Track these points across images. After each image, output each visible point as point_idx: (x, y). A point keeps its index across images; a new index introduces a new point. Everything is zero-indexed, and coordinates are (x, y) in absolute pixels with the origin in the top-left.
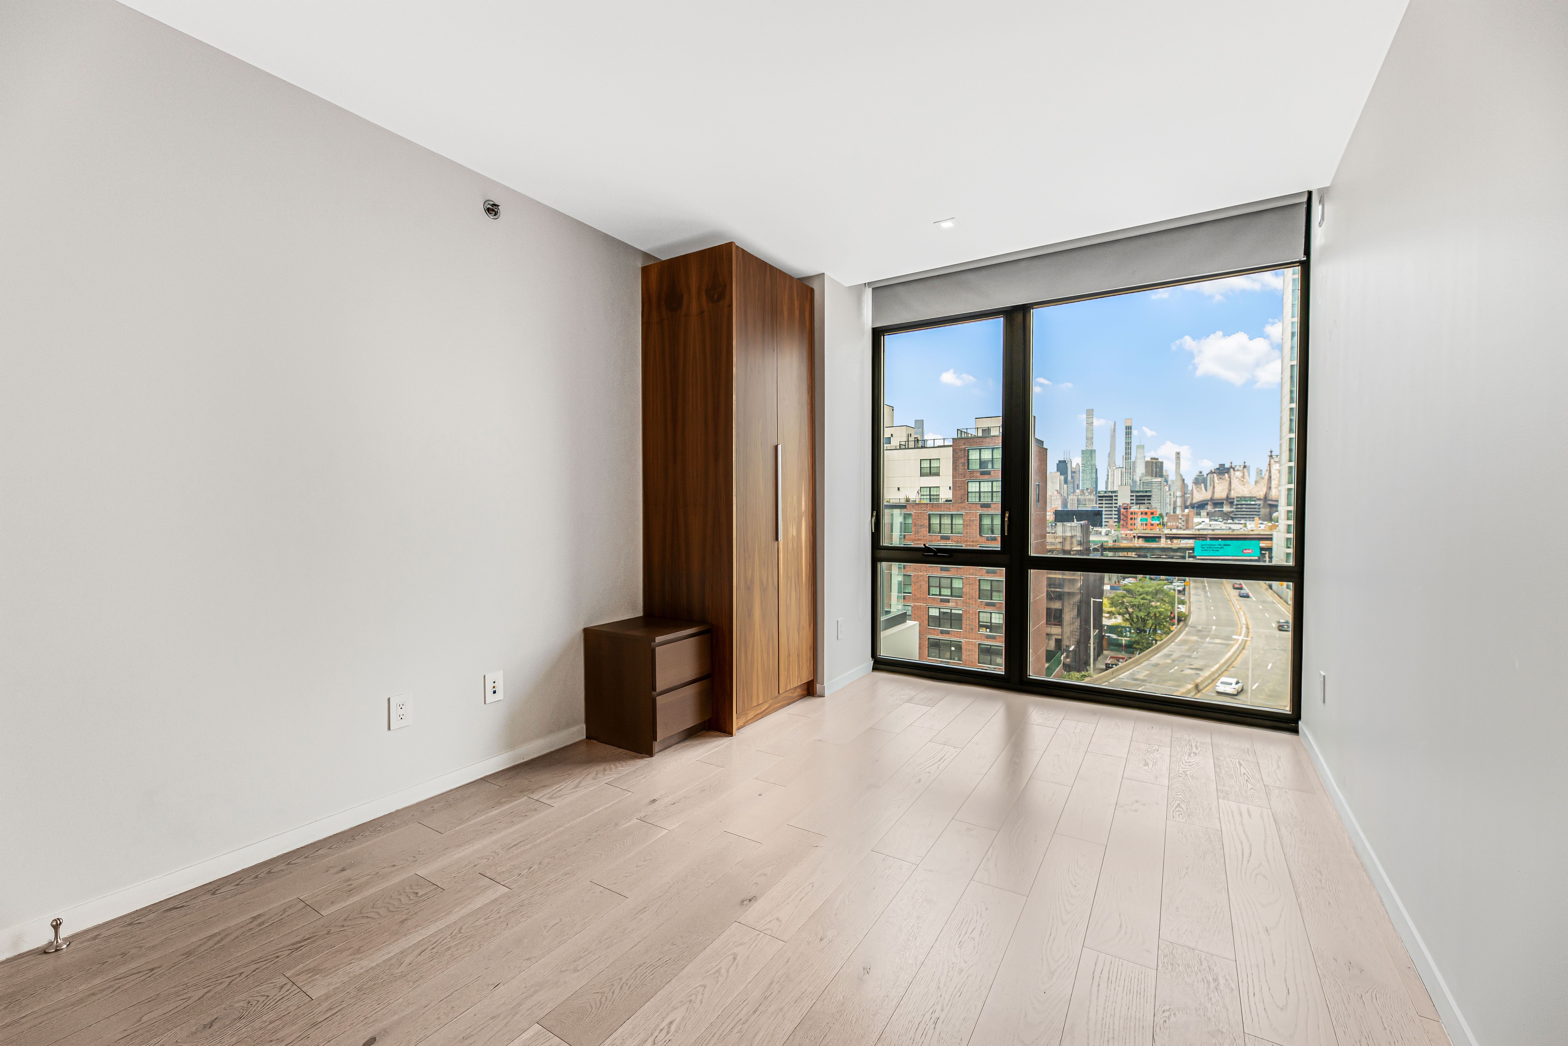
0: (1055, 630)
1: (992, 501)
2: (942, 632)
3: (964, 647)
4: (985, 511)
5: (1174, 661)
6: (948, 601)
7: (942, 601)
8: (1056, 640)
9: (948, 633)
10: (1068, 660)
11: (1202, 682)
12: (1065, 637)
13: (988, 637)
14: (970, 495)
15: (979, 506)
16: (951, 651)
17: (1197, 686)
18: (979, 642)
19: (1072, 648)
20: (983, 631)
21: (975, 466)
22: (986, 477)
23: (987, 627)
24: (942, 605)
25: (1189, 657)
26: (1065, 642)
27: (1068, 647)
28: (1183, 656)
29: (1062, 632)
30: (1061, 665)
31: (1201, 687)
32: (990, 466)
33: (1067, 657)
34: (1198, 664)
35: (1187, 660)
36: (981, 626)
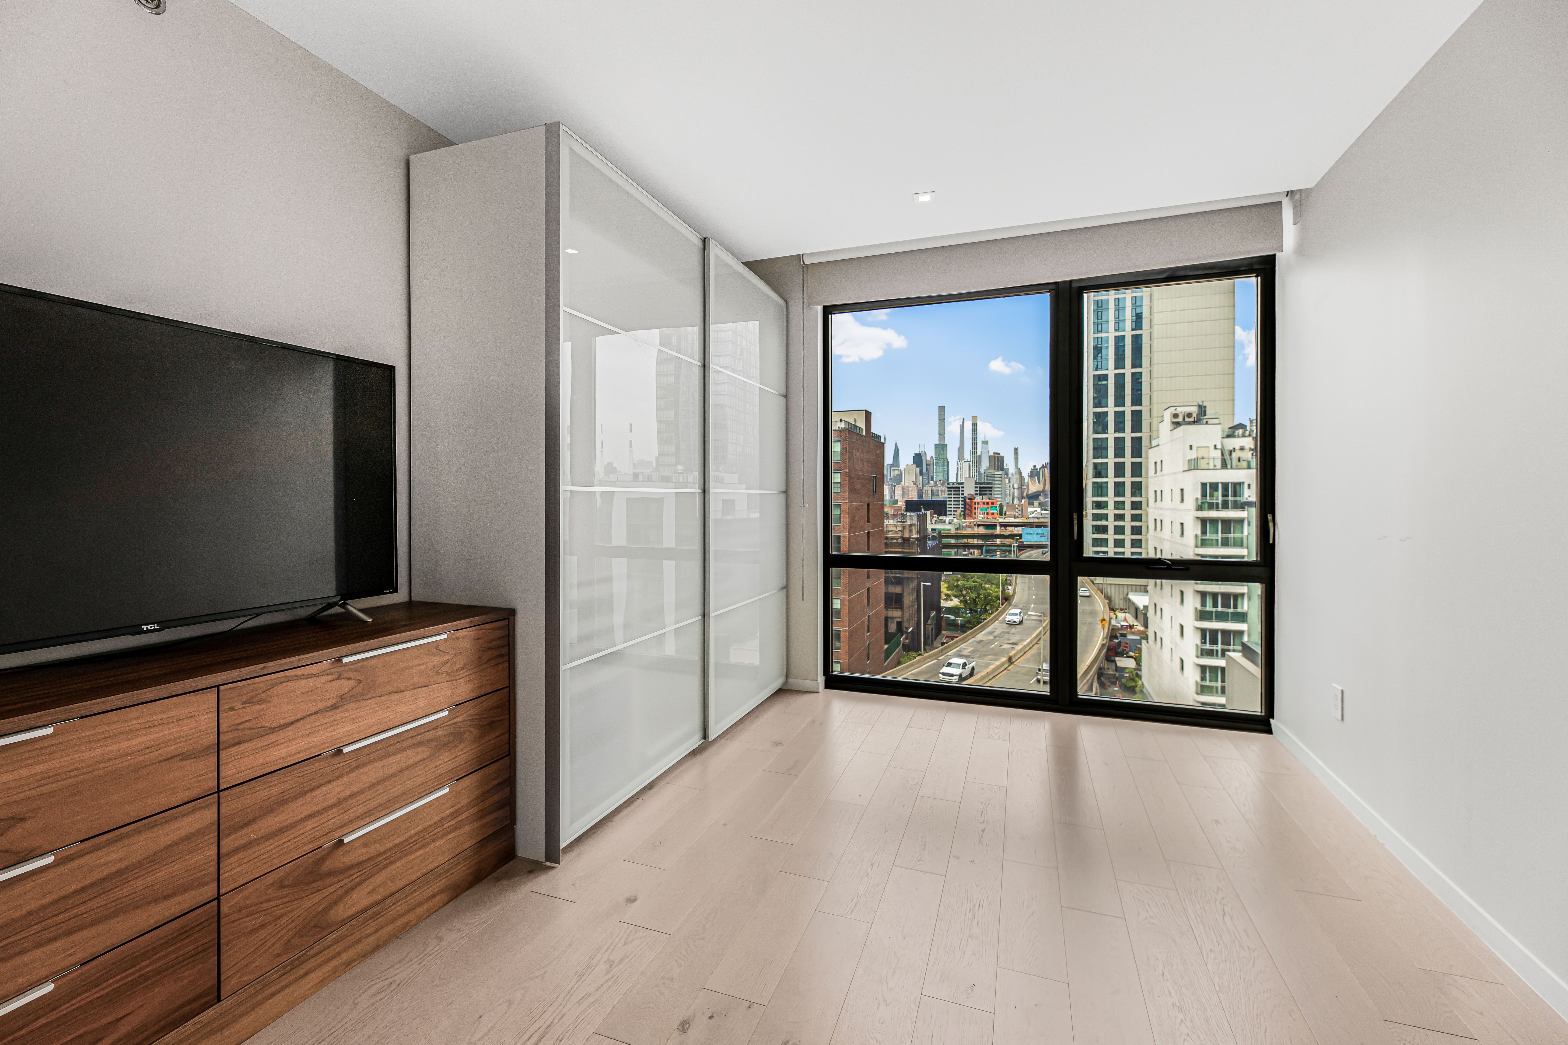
0: (896, 613)
5: (995, 637)
8: (896, 622)
10: (907, 641)
11: (1015, 655)
12: (905, 619)
17: (1010, 659)
19: (910, 630)
25: (1008, 633)
26: (905, 625)
27: (908, 628)
28: (1003, 632)
29: (903, 614)
30: (901, 646)
31: (1014, 660)
33: (906, 638)
34: (1014, 639)
35: (1006, 636)
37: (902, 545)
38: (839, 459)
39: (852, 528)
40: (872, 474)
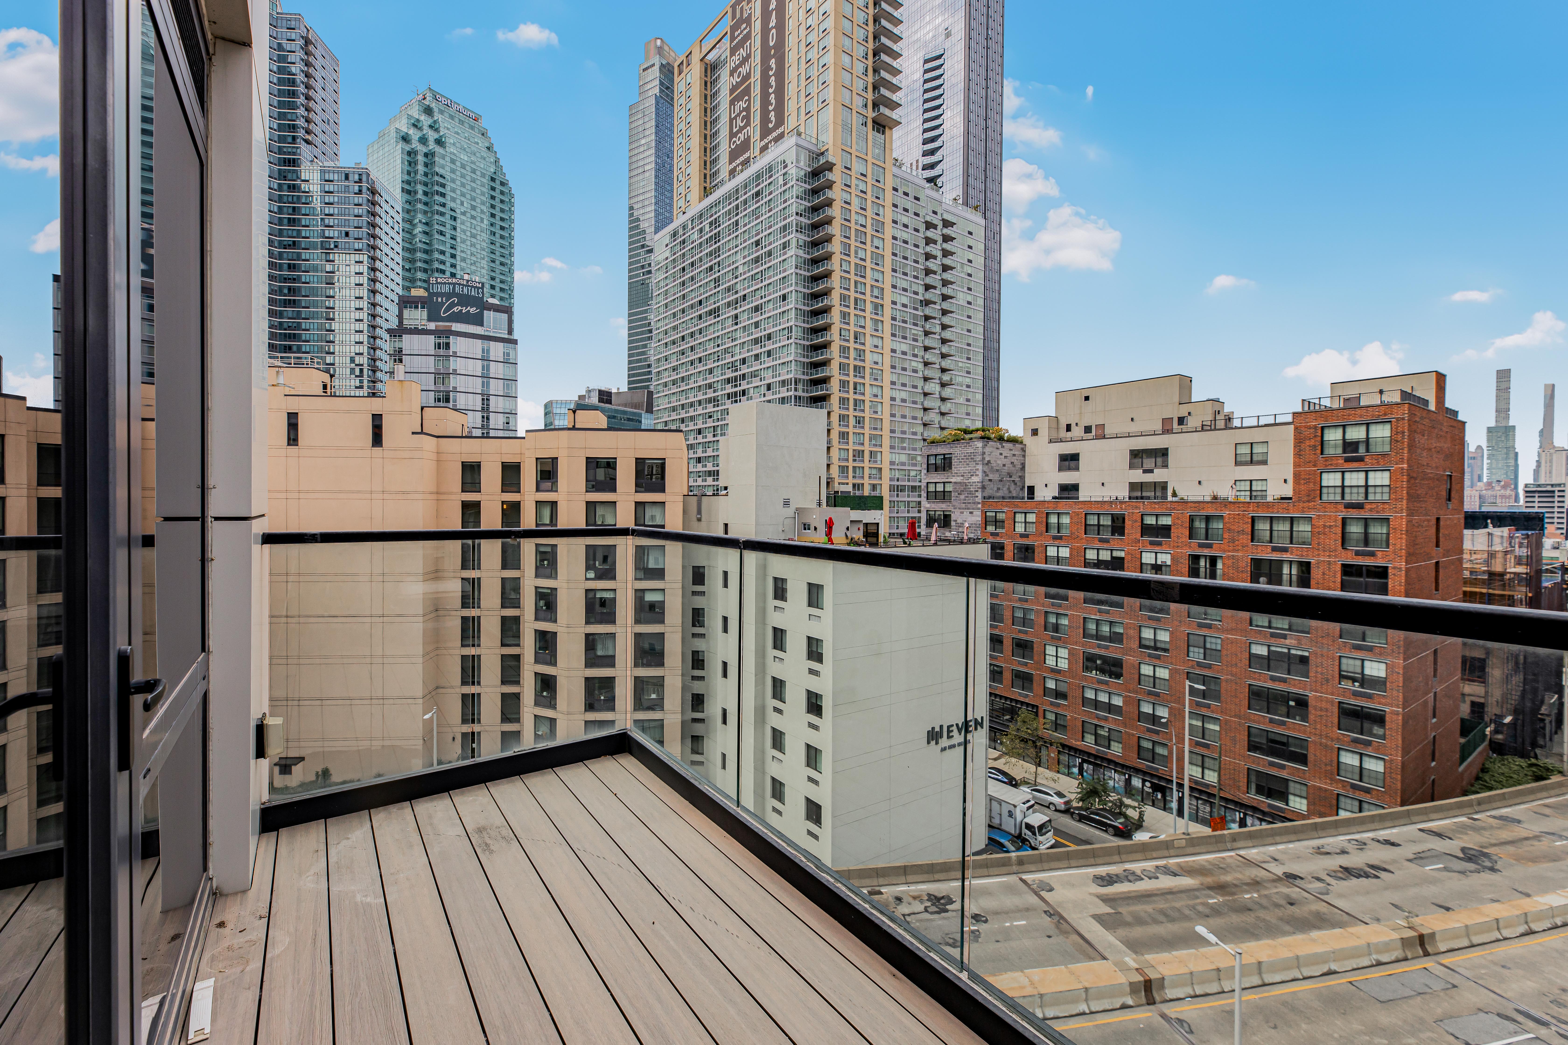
0: (1473, 690)
1: (1366, 497)
2: (1273, 679)
3: (1311, 703)
4: (1354, 513)
6: (1285, 637)
7: (1273, 635)
8: (1473, 704)
9: (1284, 681)
10: (1500, 737)
12: (1491, 701)
13: (1356, 694)
14: (1325, 490)
15: (1341, 507)
16: (1289, 707)
18: (1340, 699)
19: (1508, 720)
20: (1347, 685)
21: (1334, 450)
22: (1355, 465)
23: (1354, 680)
24: (1273, 641)
26: (1492, 710)
27: (1500, 716)
29: (1487, 692)
30: (1486, 743)
32: (1362, 450)
33: (1496, 731)
36: (1342, 677)
37: (1488, 583)
38: (1387, 448)
39: (1410, 557)
40: (1445, 471)
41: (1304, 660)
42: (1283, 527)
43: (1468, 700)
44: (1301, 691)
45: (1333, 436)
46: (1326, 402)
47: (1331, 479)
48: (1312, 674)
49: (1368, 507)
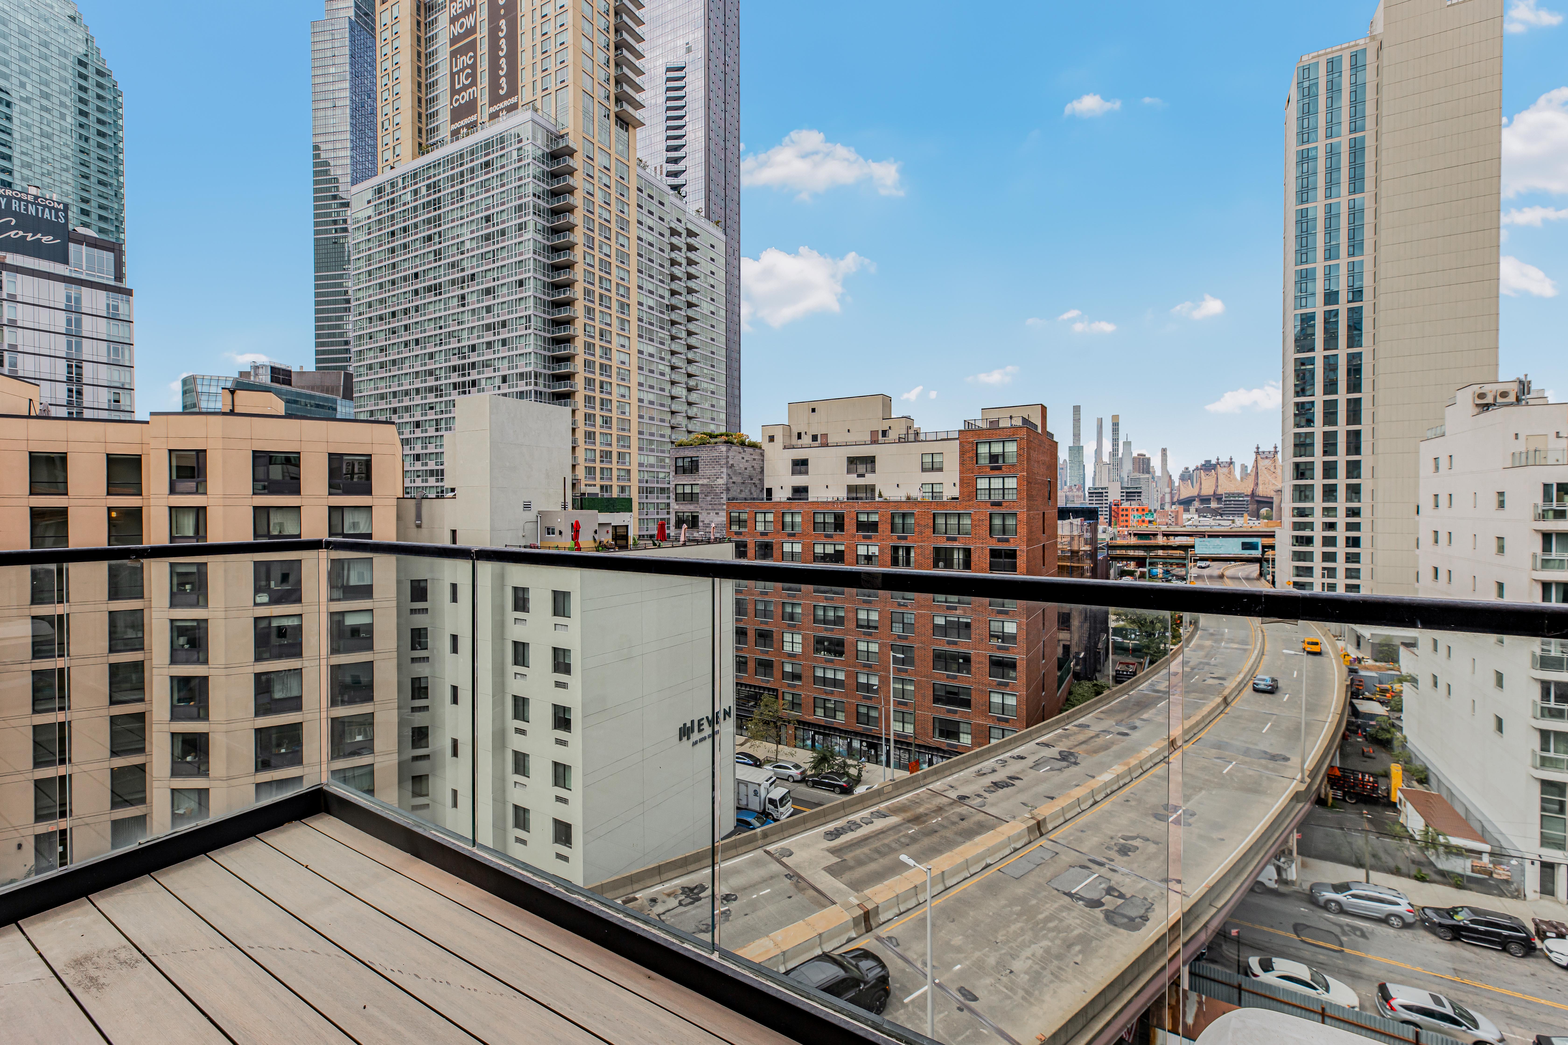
0: (1064, 636)
1: (1004, 498)
2: (949, 643)
3: (973, 659)
4: (996, 510)
5: (1193, 669)
6: (955, 608)
7: (948, 608)
8: (1064, 646)
9: (955, 643)
10: (1078, 668)
11: (1230, 694)
12: (1074, 643)
13: (1000, 648)
14: (979, 492)
15: (989, 505)
16: (959, 663)
17: (1225, 699)
18: (991, 653)
19: (1082, 655)
20: (994, 642)
21: (984, 461)
22: (996, 473)
23: (998, 637)
24: (948, 612)
25: (1208, 664)
26: (1074, 649)
27: (1078, 653)
28: (1201, 663)
29: (1071, 637)
30: (1071, 673)
31: (1229, 700)
32: (1001, 461)
33: (1077, 664)
34: (1219, 673)
35: (1207, 668)
36: (991, 636)
37: (1070, 558)
38: (1015, 460)
39: (1030, 541)
40: (1047, 477)
41: (968, 625)
42: (953, 521)
43: (1061, 643)
44: (966, 651)
45: (983, 449)
46: (979, 424)
47: (982, 484)
48: (973, 636)
49: (1004, 504)
